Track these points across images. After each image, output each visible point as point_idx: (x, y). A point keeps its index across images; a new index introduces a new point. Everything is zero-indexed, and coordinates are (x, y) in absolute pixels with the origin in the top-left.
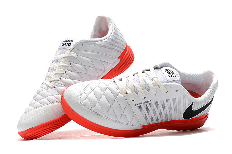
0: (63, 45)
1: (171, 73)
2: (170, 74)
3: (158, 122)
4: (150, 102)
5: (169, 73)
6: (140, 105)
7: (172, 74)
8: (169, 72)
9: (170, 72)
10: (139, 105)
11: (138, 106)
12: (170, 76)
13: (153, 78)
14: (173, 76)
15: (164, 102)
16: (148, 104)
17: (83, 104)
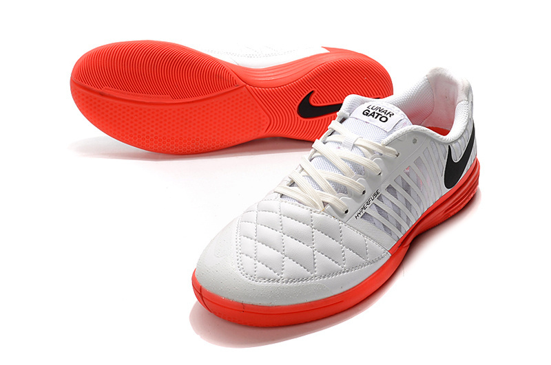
1: (380, 113)
4: (378, 196)
5: (376, 115)
6: (364, 211)
7: (383, 114)
8: (374, 113)
9: (378, 111)
10: (362, 214)
11: (362, 217)
12: (384, 119)
13: (355, 143)
14: (388, 116)
15: (402, 179)
16: (376, 201)
17: (258, 278)
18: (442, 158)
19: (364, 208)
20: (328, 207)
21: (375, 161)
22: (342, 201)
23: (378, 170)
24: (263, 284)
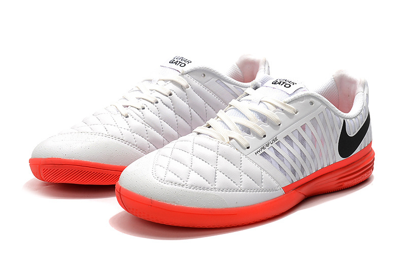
0: (171, 62)
1: (285, 82)
2: (285, 84)
3: (305, 175)
4: (276, 142)
5: (282, 83)
6: (263, 150)
7: (288, 83)
10: (261, 152)
11: (261, 155)
13: (262, 100)
14: (291, 84)
15: (299, 133)
16: (274, 145)
17: (167, 181)
18: (337, 127)
19: (263, 148)
20: (233, 140)
21: (277, 114)
22: (245, 139)
23: (278, 121)
24: (169, 186)
